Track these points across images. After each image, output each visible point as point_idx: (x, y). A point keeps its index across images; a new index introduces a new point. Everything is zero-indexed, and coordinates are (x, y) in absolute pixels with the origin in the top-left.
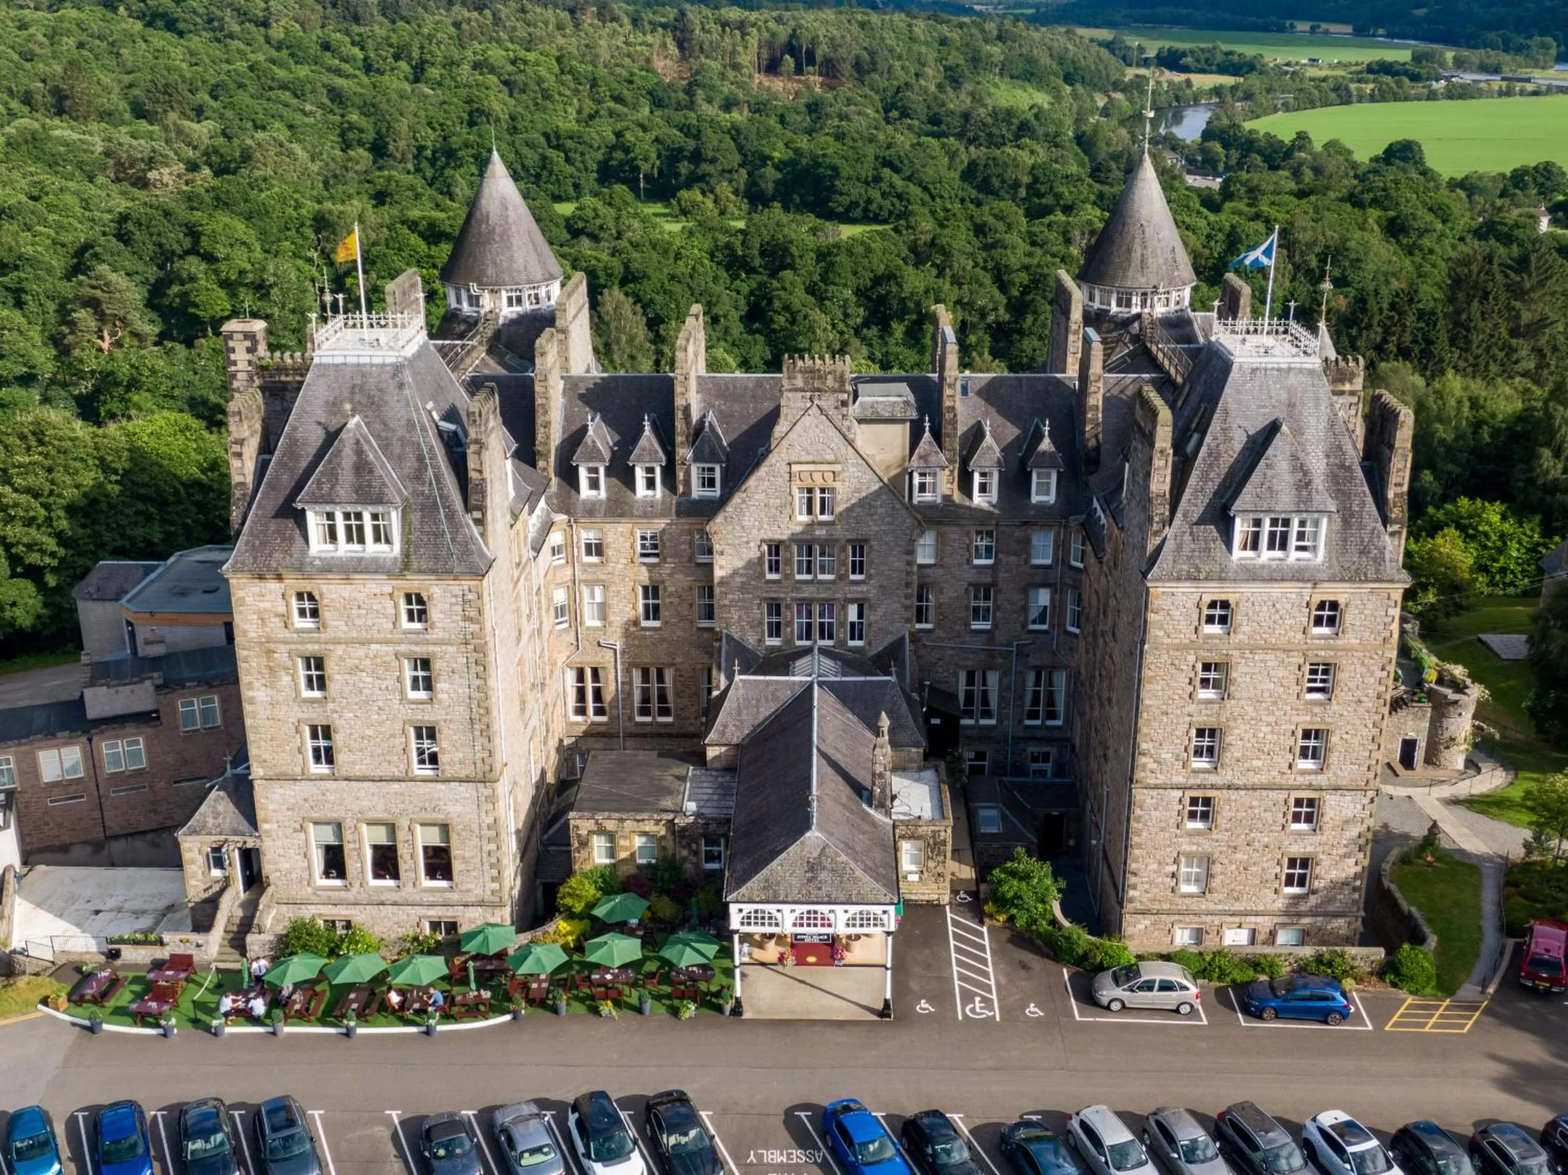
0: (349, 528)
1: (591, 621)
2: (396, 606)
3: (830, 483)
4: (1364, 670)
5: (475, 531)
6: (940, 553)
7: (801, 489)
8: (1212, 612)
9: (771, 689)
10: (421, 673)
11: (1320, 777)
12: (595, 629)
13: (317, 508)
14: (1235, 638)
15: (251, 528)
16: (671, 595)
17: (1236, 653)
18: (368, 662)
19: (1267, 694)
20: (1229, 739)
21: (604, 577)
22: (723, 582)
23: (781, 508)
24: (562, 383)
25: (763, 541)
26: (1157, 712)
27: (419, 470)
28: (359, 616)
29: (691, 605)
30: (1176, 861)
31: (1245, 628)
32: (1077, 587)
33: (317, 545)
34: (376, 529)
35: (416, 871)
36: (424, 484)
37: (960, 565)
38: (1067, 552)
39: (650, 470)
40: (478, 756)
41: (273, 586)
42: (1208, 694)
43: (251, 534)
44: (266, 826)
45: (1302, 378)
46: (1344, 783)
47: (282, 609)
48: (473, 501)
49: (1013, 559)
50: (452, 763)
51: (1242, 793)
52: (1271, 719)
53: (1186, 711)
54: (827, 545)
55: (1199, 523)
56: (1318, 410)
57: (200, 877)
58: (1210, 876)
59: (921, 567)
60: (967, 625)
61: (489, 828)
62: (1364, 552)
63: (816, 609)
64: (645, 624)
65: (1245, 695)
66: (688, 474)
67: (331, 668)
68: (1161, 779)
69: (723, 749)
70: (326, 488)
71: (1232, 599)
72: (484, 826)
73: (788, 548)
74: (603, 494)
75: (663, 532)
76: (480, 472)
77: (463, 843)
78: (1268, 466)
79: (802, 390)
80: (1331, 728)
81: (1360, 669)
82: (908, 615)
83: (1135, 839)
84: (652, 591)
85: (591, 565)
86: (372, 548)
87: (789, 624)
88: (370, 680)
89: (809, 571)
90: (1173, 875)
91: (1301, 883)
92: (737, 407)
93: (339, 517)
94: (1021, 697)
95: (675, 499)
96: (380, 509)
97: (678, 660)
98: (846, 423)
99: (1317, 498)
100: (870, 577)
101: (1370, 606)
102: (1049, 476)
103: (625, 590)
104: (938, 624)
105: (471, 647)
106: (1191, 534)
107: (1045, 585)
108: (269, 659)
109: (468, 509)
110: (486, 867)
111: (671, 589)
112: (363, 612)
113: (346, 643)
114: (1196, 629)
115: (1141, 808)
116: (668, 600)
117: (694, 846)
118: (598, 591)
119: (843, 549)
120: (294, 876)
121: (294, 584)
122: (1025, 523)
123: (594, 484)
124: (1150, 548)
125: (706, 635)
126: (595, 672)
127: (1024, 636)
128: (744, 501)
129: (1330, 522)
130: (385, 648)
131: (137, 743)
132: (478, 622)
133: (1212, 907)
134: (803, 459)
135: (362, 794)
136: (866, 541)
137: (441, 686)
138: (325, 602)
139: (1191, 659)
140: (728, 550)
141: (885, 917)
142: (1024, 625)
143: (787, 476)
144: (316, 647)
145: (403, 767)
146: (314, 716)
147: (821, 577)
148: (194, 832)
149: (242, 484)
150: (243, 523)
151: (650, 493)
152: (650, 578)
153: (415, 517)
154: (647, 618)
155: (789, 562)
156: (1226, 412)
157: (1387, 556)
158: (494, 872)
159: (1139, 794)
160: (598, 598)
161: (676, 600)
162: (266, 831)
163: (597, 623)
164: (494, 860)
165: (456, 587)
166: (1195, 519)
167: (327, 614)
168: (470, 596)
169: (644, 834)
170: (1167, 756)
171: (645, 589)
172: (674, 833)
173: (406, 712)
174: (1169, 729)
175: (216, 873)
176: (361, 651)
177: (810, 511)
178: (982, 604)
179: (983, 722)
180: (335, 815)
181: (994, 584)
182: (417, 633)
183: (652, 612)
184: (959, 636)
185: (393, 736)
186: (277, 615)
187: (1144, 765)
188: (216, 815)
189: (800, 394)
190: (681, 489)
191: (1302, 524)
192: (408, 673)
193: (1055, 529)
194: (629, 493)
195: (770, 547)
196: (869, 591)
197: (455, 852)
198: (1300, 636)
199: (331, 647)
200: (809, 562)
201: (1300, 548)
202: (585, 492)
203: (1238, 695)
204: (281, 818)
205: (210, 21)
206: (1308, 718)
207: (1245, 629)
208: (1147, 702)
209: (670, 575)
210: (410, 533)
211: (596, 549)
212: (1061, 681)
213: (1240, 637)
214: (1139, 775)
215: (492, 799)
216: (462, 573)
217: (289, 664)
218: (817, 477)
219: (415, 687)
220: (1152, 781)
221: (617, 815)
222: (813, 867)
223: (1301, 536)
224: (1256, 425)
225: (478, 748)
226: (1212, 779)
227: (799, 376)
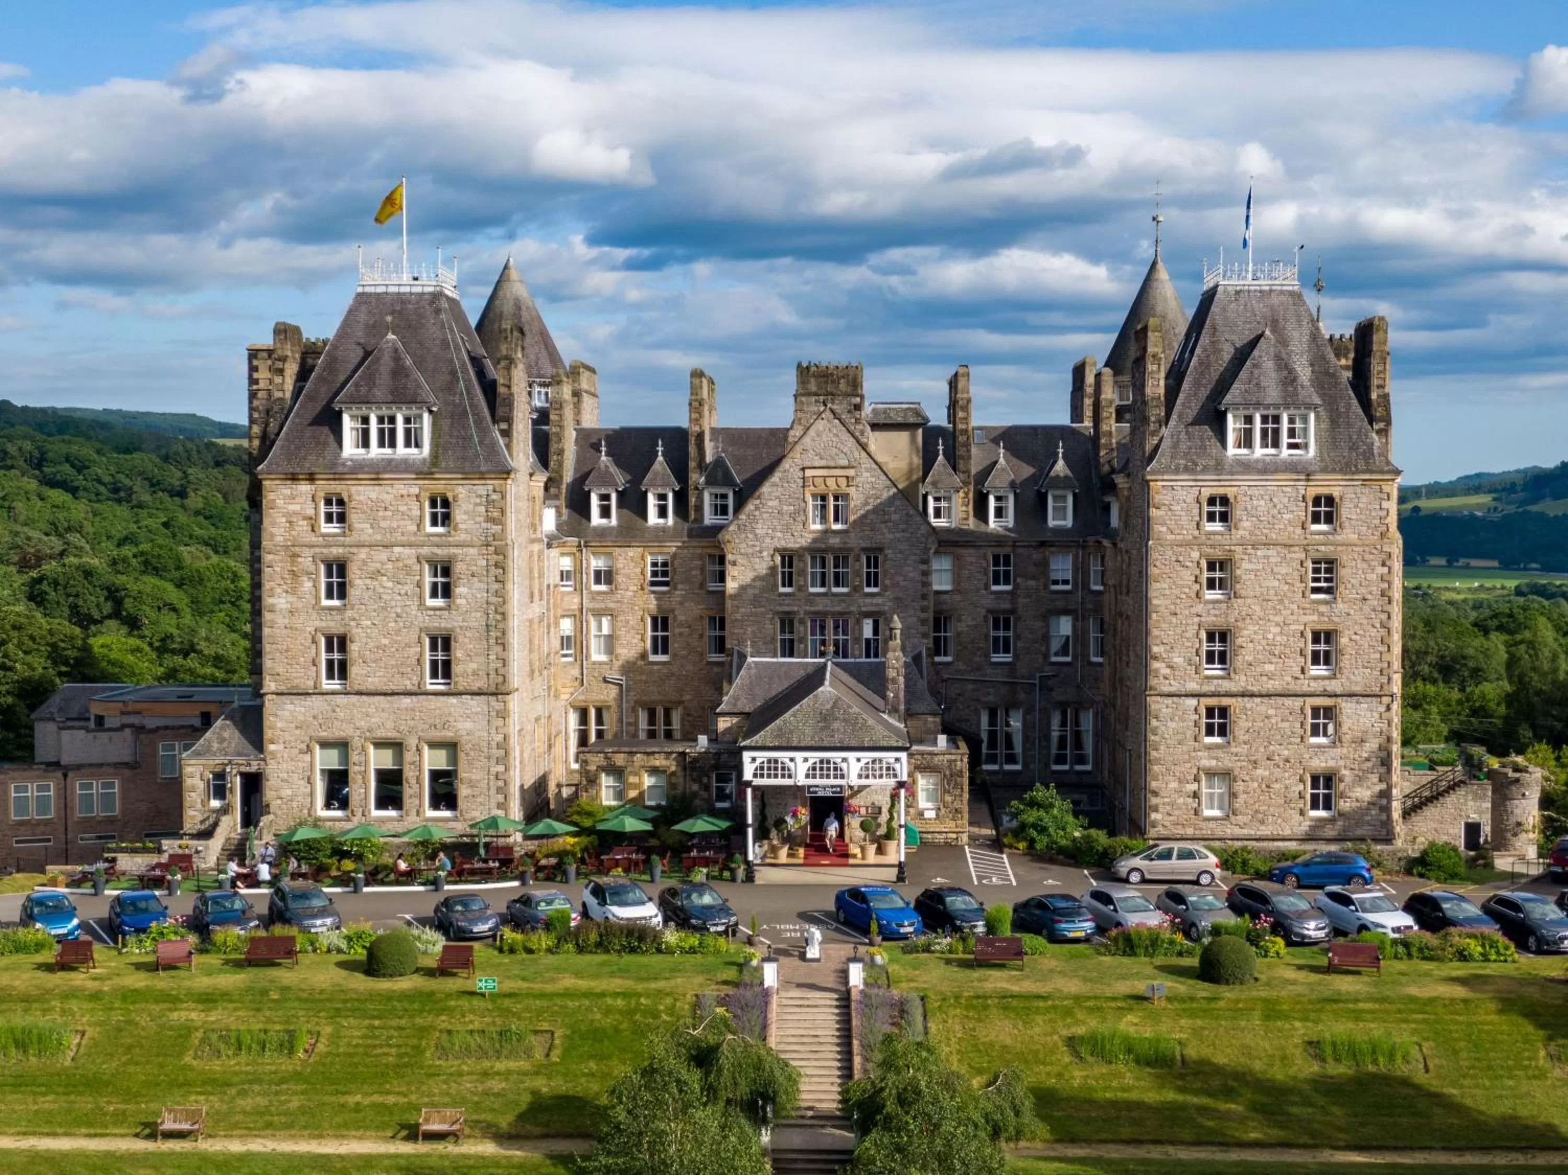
0: (381, 432)
1: (597, 655)
2: (421, 509)
3: (844, 489)
4: (1365, 566)
5: (501, 441)
6: (957, 579)
7: (814, 496)
8: (1212, 509)
9: (784, 669)
10: (440, 579)
11: (1334, 682)
12: (601, 663)
13: (355, 412)
14: (1238, 534)
15: (287, 434)
16: (681, 625)
17: (1239, 549)
18: (390, 566)
19: (1272, 592)
20: (1239, 641)
21: (612, 605)
22: (734, 597)
23: (793, 516)
24: (574, 433)
25: (776, 550)
26: (1166, 613)
27: (451, 382)
28: (384, 518)
29: (701, 636)
30: (1197, 779)
31: (1245, 526)
32: (1098, 609)
33: (350, 449)
34: (408, 432)
35: (420, 796)
36: (455, 394)
37: (978, 591)
38: (1086, 574)
39: (662, 497)
40: (492, 665)
41: (305, 488)
42: (1214, 595)
43: (287, 439)
44: (272, 747)
45: (1283, 298)
46: (1358, 689)
47: (310, 512)
48: (500, 411)
49: (1032, 583)
50: (465, 675)
51: (1258, 700)
52: (1278, 619)
53: (1194, 611)
54: (841, 558)
55: (1193, 424)
56: (1300, 326)
57: (199, 806)
58: (1233, 795)
59: (938, 593)
60: (987, 656)
61: (499, 746)
62: (1353, 448)
63: (830, 624)
64: (653, 658)
65: (1252, 593)
66: (700, 498)
67: (354, 572)
68: (1175, 687)
69: (735, 720)
70: (363, 390)
71: (1230, 492)
72: (494, 744)
73: (801, 557)
74: (614, 521)
75: (674, 556)
76: (509, 387)
77: (470, 763)
78: (1255, 366)
79: (816, 394)
80: (1340, 628)
81: (1361, 565)
82: (924, 629)
83: (1154, 754)
84: (661, 622)
85: (600, 593)
86: (401, 450)
87: (802, 640)
88: (390, 584)
89: (823, 585)
90: (1195, 795)
91: (1327, 807)
92: (750, 452)
93: (373, 420)
94: (1047, 737)
95: (686, 526)
96: (414, 411)
97: (687, 697)
98: (860, 427)
99: (1302, 393)
100: (885, 588)
101: (1364, 499)
102: (1064, 498)
103: (633, 620)
104: (957, 658)
105: (492, 549)
106: (1187, 433)
107: (1065, 612)
108: (293, 563)
109: (495, 421)
110: (493, 791)
111: (681, 618)
112: (389, 513)
113: (370, 546)
114: (1198, 524)
115: (1157, 718)
116: (677, 631)
117: (705, 780)
118: (605, 622)
119: (858, 559)
120: (295, 804)
121: (324, 487)
122: (1043, 544)
123: (605, 512)
124: (1148, 448)
125: (716, 669)
126: (599, 712)
127: (1047, 668)
128: (757, 508)
129: (1317, 418)
130: (407, 551)
131: (112, 785)
132: (501, 524)
133: (1238, 832)
134: (817, 464)
135: (372, 710)
136: (880, 550)
137: (460, 590)
138: (353, 504)
139: (1195, 555)
140: (741, 560)
141: (897, 766)
142: (1046, 656)
143: (800, 482)
144: (341, 550)
145: (415, 680)
146: (332, 624)
147: (835, 590)
148: (198, 754)
149: (281, 400)
150: (278, 434)
151: (661, 521)
152: (659, 607)
153: (445, 423)
154: (655, 651)
155: (802, 573)
156: (1214, 327)
157: (1376, 451)
158: (501, 798)
159: (1156, 704)
160: (606, 630)
161: (686, 631)
162: (272, 753)
163: (603, 658)
164: (501, 783)
165: (483, 488)
166: (1190, 420)
167: (354, 517)
168: (494, 497)
169: (654, 771)
170: (1178, 660)
171: (654, 620)
172: (684, 769)
173: (423, 620)
174: (1179, 631)
175: (215, 804)
176: (383, 555)
177: (824, 518)
178: (1001, 634)
179: (1007, 767)
180: (343, 734)
181: (1013, 611)
182: (439, 535)
183: (660, 645)
184: (979, 668)
185: (408, 645)
186: (305, 518)
187: (1157, 670)
188: (222, 740)
189: (813, 399)
190: (692, 516)
191: (1291, 421)
192: (428, 580)
193: (1074, 550)
194: (640, 521)
195: (783, 558)
196: (883, 603)
197: (463, 774)
198: (1299, 531)
199: (354, 550)
200: (823, 574)
201: (1291, 446)
202: (596, 519)
203: (1243, 593)
204: (287, 737)
205: (116, 490)
206: (1315, 618)
207: (1246, 524)
208: (1155, 602)
209: (681, 603)
210: (440, 436)
211: (605, 576)
212: (1088, 721)
213: (1241, 532)
214: (1153, 682)
215: (503, 715)
216: (489, 472)
217: (312, 568)
218: (831, 482)
219: (434, 595)
220: (1166, 689)
221: (626, 749)
222: (825, 718)
223: (1292, 433)
224: (1241, 341)
225: (493, 657)
226: (1226, 685)
227: (813, 380)
